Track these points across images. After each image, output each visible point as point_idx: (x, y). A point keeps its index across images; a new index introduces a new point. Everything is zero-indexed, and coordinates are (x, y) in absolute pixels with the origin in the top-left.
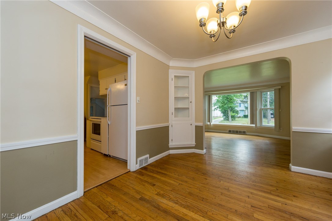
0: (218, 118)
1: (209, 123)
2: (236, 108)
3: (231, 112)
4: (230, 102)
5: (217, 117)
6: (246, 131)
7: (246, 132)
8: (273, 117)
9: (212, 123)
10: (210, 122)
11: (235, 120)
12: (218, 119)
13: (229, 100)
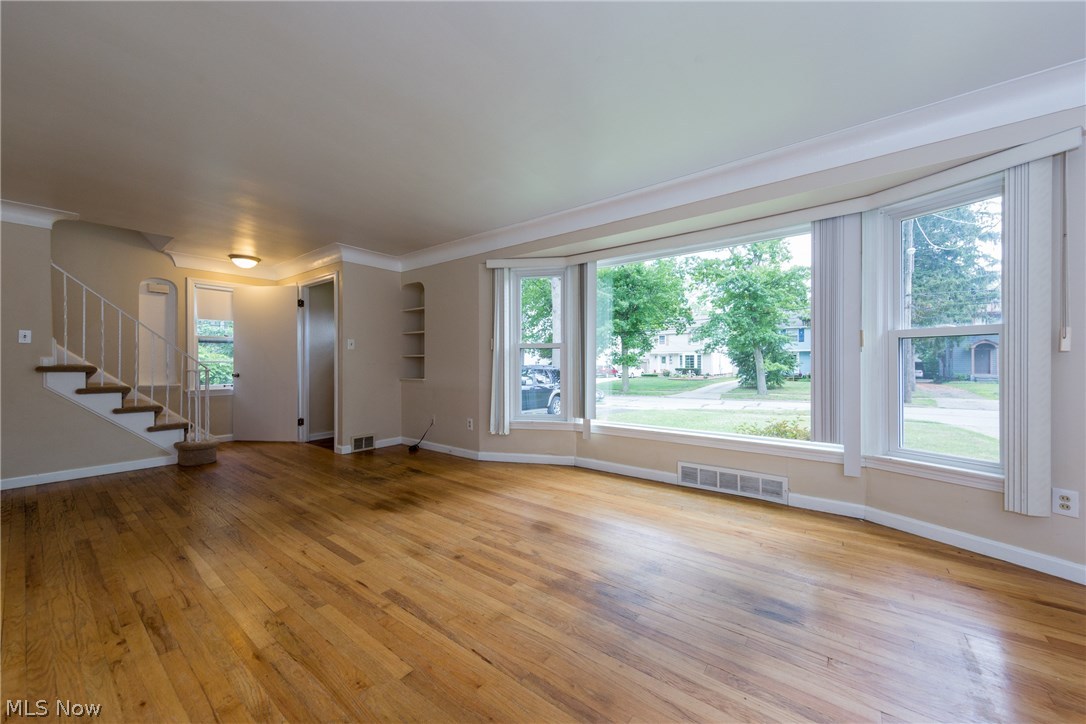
0: (725, 379)
1: (581, 421)
2: (786, 347)
3: (767, 361)
4: (760, 323)
5: (721, 377)
6: (785, 481)
7: (785, 487)
8: (920, 378)
9: (594, 423)
10: (582, 414)
11: (781, 387)
12: (722, 384)
13: (757, 315)
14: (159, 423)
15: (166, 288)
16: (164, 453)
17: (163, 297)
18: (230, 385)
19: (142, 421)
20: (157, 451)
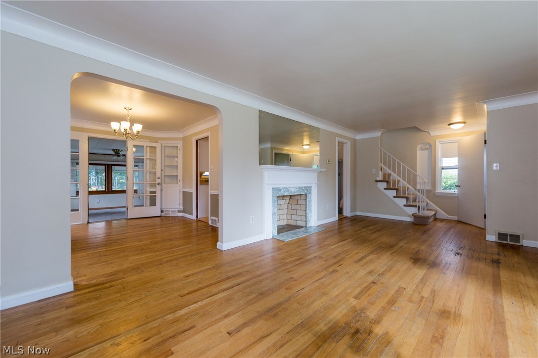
14: (408, 204)
15: (427, 147)
16: (409, 216)
17: (427, 151)
18: (455, 191)
19: (402, 202)
20: (406, 215)
